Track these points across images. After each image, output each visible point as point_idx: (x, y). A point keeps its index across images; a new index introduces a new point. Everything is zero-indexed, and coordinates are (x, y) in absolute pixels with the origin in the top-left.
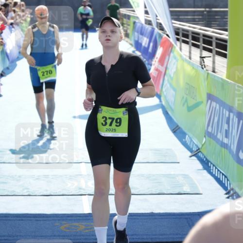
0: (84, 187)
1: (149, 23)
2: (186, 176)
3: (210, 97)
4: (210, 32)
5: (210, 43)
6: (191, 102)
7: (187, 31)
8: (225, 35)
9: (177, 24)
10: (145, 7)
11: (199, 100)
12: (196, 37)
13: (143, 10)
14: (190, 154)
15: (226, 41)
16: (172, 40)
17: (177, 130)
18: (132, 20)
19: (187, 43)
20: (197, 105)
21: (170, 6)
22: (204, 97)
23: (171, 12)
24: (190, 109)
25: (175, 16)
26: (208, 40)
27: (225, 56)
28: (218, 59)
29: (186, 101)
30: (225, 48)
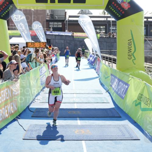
0: (75, 100)
1: (93, 54)
2: (105, 98)
3: (112, 75)
4: (111, 56)
5: (111, 60)
6: (106, 76)
7: (104, 56)
8: (115, 57)
9: (102, 54)
10: (93, 50)
11: (108, 76)
12: (107, 58)
13: (92, 50)
14: (106, 91)
15: (116, 59)
16: (101, 59)
17: (102, 84)
18: (88, 53)
19: (104, 60)
20: (108, 77)
21: (100, 49)
22: (110, 75)
23: (101, 51)
24: (106, 78)
25: (101, 52)
26: (110, 59)
27: (115, 63)
28: (114, 64)
29: (105, 76)
30: (115, 61)
